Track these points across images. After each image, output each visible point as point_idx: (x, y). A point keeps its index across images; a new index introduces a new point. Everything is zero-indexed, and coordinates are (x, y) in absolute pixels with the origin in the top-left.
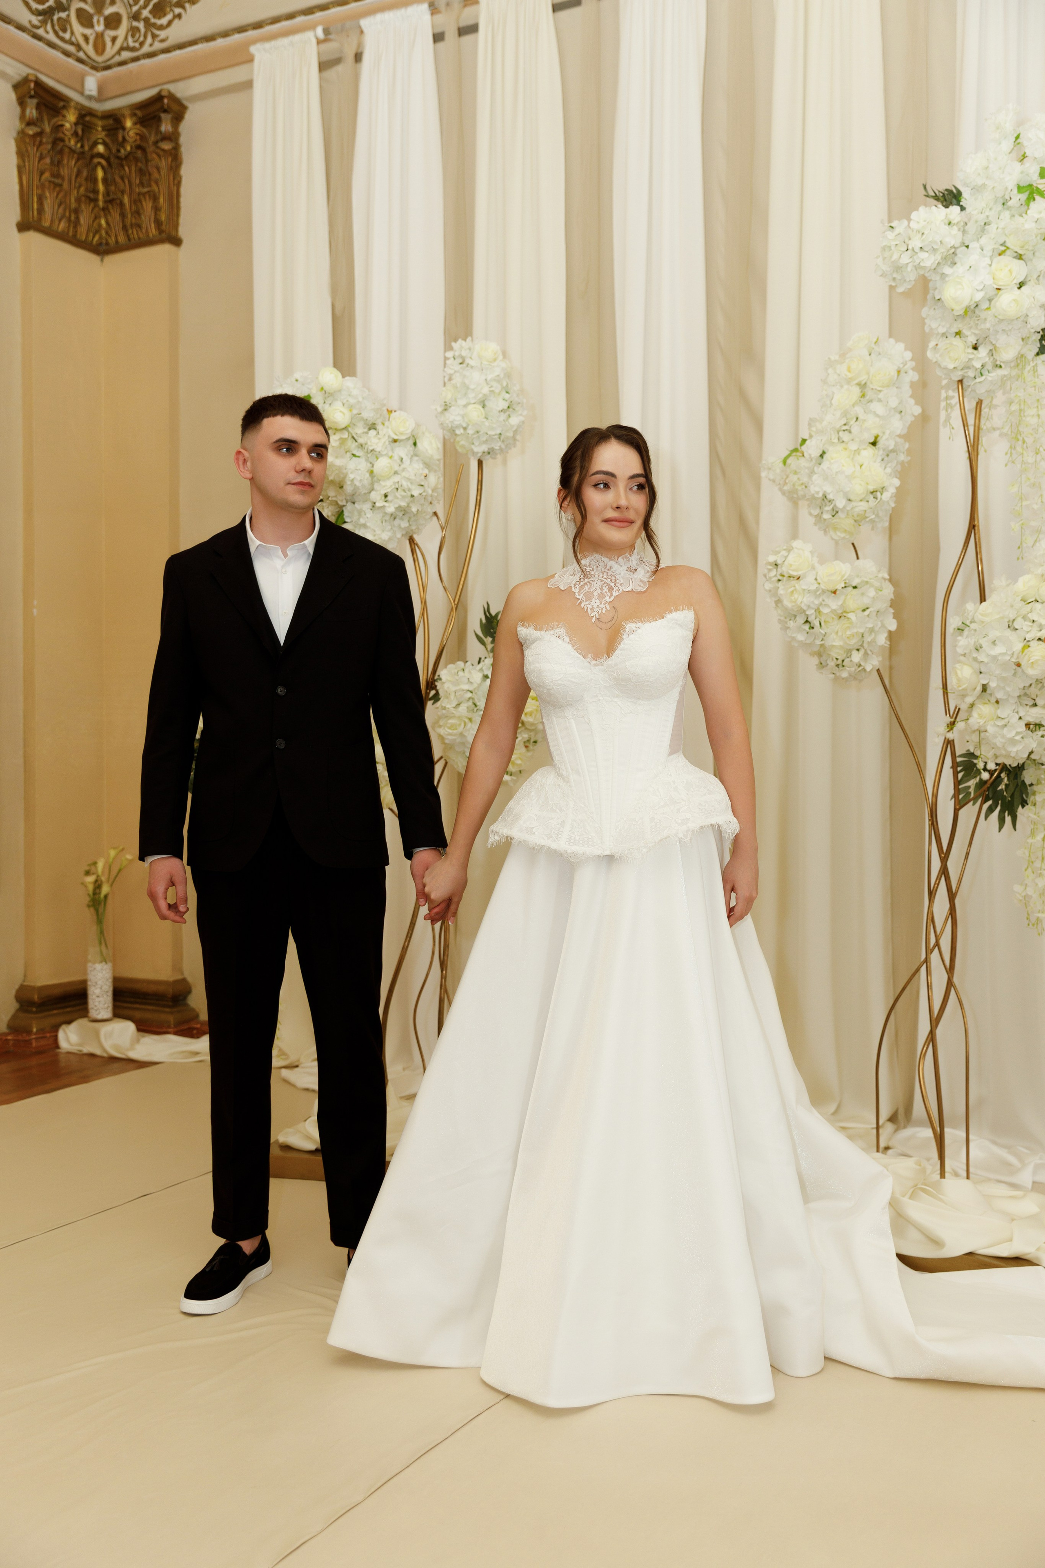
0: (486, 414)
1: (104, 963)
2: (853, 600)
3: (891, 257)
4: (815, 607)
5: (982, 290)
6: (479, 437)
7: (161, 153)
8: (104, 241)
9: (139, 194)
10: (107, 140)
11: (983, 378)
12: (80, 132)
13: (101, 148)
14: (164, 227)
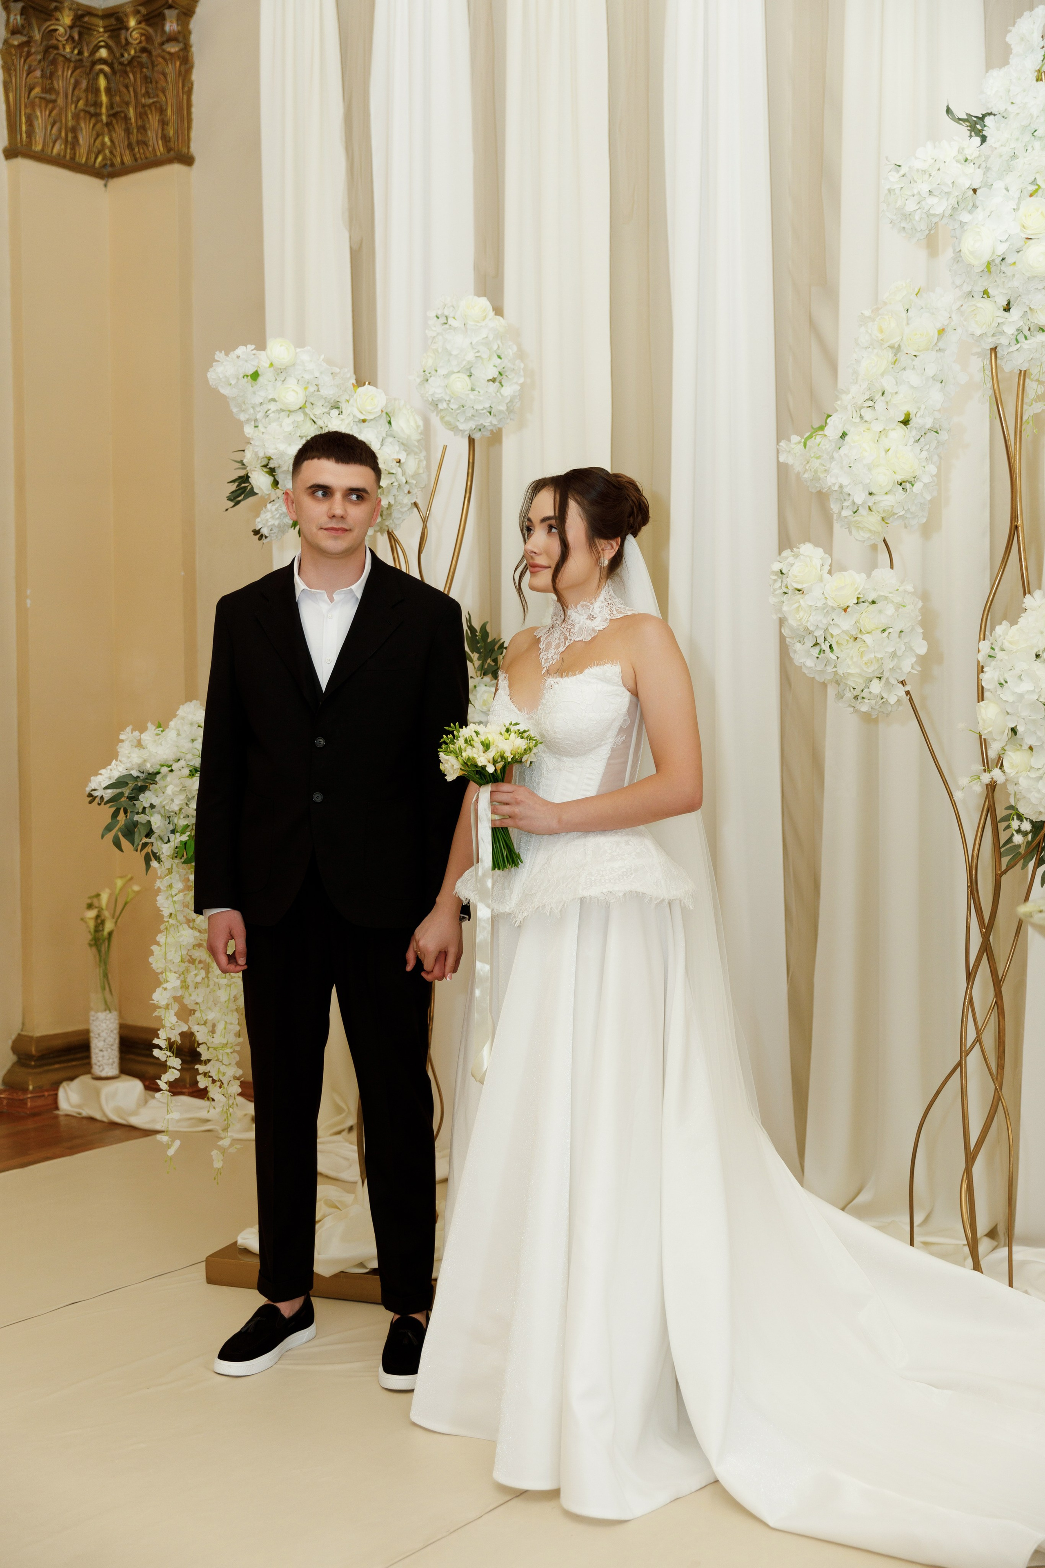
0: (472, 384)
1: (108, 1012)
2: (869, 618)
3: (896, 202)
4: (824, 627)
5: (1007, 240)
6: (464, 412)
7: (167, 57)
8: (109, 162)
9: (144, 106)
10: (111, 43)
11: (1019, 345)
12: (76, 37)
13: (103, 53)
14: (172, 145)
